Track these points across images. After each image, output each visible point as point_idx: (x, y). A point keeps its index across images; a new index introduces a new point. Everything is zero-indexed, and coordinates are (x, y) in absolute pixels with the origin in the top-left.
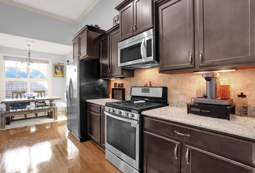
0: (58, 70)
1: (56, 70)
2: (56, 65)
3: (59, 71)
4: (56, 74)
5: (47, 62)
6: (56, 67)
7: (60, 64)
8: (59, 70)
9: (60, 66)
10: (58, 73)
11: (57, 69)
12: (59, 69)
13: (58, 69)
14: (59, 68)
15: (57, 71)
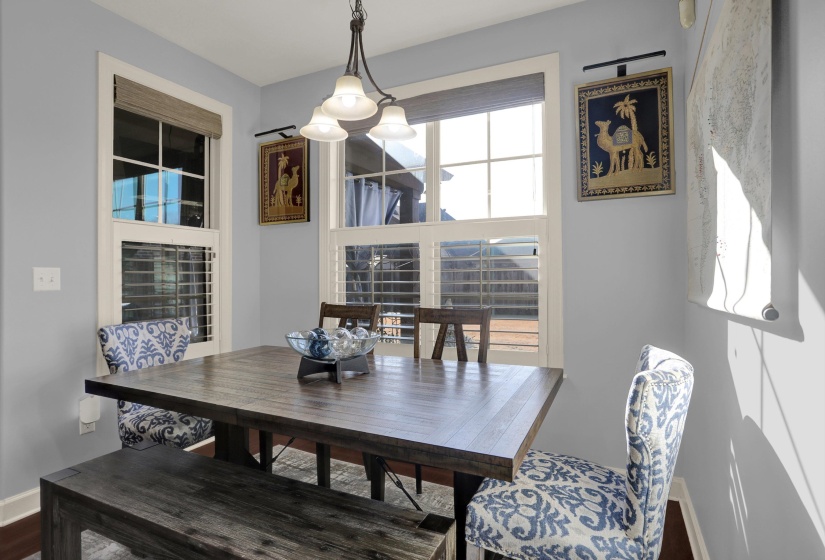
0: (611, 132)
1: (595, 130)
2: (596, 95)
3: (624, 141)
4: (598, 169)
5: (528, 88)
6: (597, 109)
7: (633, 69)
8: (623, 129)
9: (633, 95)
10: (614, 158)
11: (604, 126)
12: (627, 122)
13: (618, 121)
14: (626, 108)
15: (605, 141)
